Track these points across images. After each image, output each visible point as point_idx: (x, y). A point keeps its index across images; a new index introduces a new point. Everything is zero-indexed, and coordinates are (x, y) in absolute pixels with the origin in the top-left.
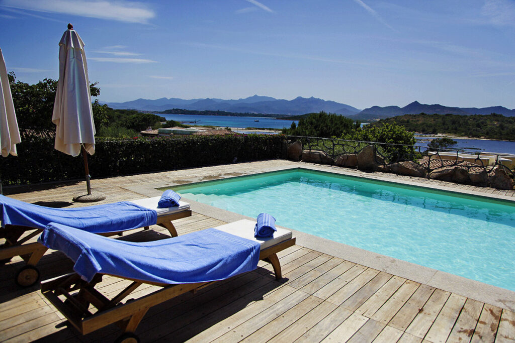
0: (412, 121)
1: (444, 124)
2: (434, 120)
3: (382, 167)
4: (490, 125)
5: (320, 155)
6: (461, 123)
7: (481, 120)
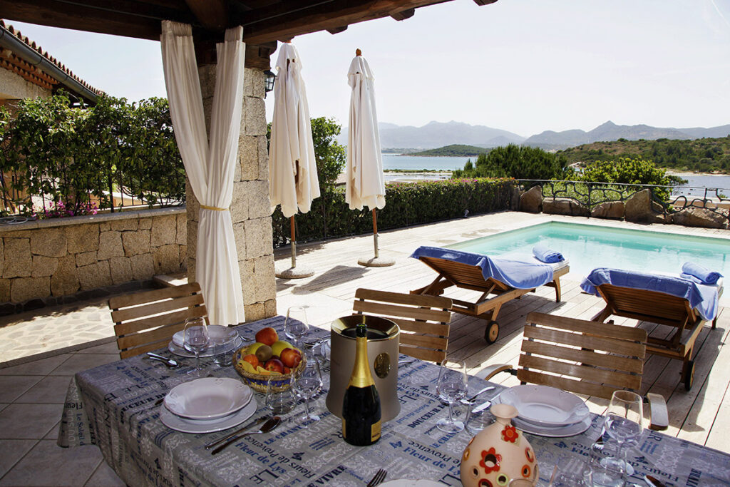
0: (606, 151)
1: (655, 154)
2: (640, 149)
3: (661, 217)
4: (727, 153)
5: (570, 204)
6: (681, 151)
7: (713, 147)
